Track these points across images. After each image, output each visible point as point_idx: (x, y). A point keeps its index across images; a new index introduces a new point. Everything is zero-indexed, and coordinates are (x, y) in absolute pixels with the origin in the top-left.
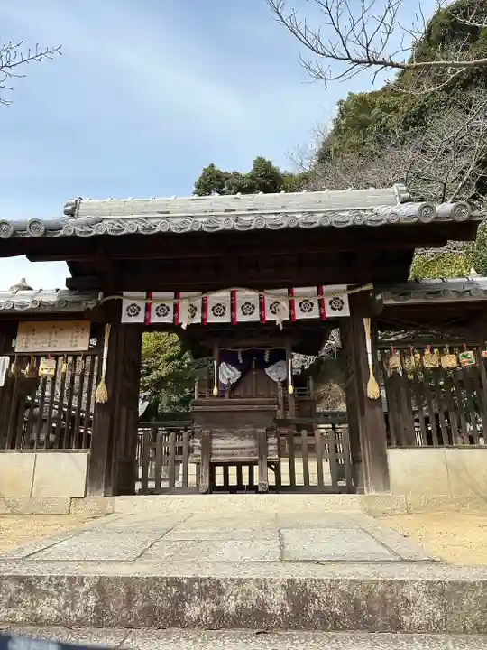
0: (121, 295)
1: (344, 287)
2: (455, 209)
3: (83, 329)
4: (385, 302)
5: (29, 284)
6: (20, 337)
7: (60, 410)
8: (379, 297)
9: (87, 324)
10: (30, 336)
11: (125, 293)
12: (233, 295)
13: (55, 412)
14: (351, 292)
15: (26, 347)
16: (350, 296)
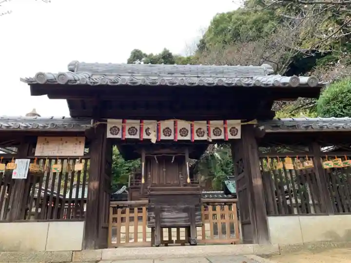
0: (106, 121)
1: (239, 121)
2: (309, 80)
3: (80, 142)
4: (267, 131)
5: (38, 113)
6: (38, 146)
7: (45, 193)
8: (262, 128)
9: (83, 139)
10: (45, 146)
11: (109, 120)
12: (175, 123)
13: (42, 194)
14: (243, 124)
15: (42, 152)
16: (242, 126)
